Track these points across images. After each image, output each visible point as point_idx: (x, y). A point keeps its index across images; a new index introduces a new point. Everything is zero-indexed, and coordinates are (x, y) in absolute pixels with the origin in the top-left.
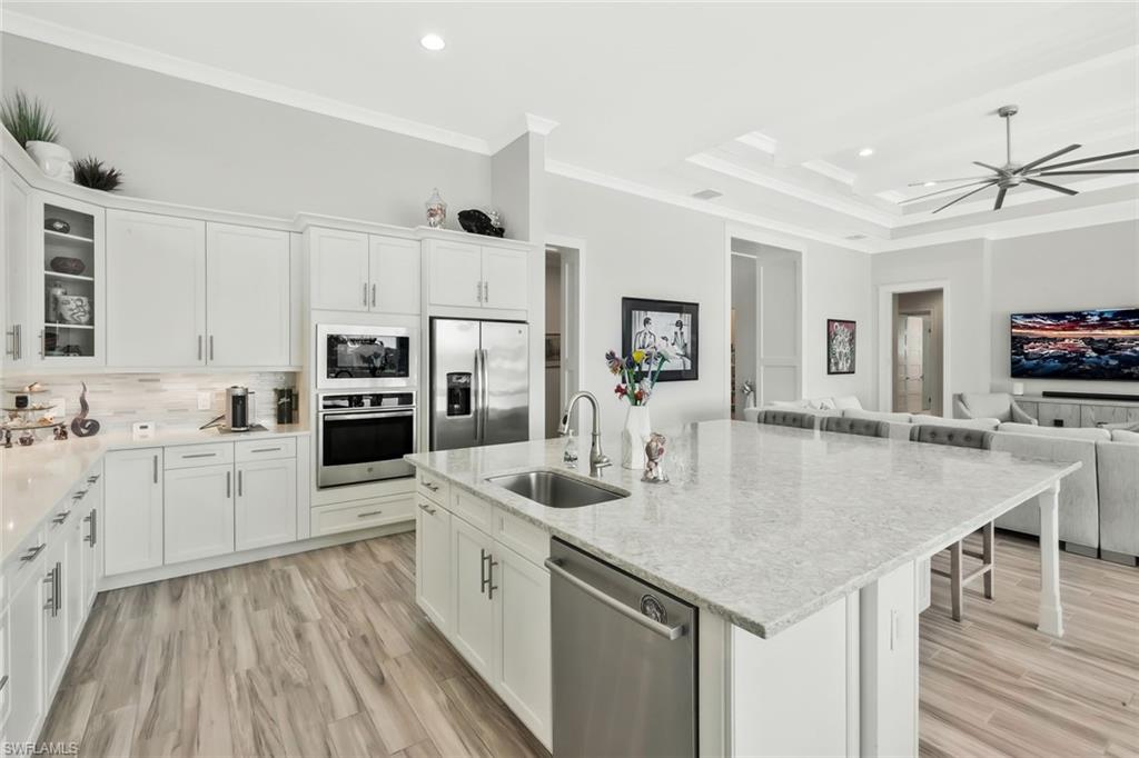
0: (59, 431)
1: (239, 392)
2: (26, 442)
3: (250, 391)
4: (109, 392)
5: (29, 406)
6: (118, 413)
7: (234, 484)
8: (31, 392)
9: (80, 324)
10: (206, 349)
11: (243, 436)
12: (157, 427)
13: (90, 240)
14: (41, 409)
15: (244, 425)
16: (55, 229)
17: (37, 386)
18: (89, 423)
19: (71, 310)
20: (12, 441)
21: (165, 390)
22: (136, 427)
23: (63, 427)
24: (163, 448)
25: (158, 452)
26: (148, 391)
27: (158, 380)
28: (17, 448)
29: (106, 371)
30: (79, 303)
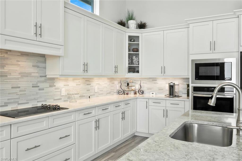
0: (135, 92)
1: (172, 84)
2: (127, 94)
3: (175, 84)
4: (146, 83)
5: (129, 86)
6: (148, 89)
7: (166, 114)
8: (130, 82)
9: (136, 65)
10: (163, 70)
11: (171, 99)
12: (156, 94)
13: (138, 43)
14: (131, 86)
15: (173, 95)
16: (132, 42)
17: (131, 81)
18: (142, 91)
19: (135, 61)
20: (125, 94)
21: (158, 83)
22: (151, 93)
23: (136, 91)
24: (149, 99)
25: (147, 100)
26: (154, 83)
27: (156, 80)
28: (126, 95)
29: (143, 77)
30: (136, 59)
